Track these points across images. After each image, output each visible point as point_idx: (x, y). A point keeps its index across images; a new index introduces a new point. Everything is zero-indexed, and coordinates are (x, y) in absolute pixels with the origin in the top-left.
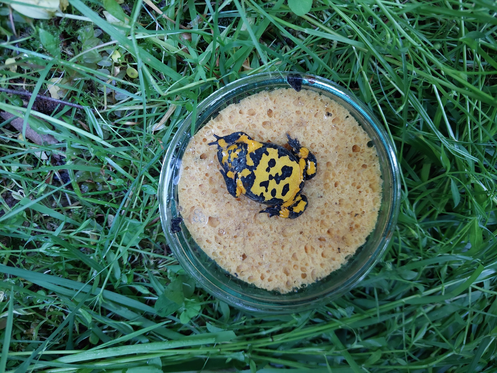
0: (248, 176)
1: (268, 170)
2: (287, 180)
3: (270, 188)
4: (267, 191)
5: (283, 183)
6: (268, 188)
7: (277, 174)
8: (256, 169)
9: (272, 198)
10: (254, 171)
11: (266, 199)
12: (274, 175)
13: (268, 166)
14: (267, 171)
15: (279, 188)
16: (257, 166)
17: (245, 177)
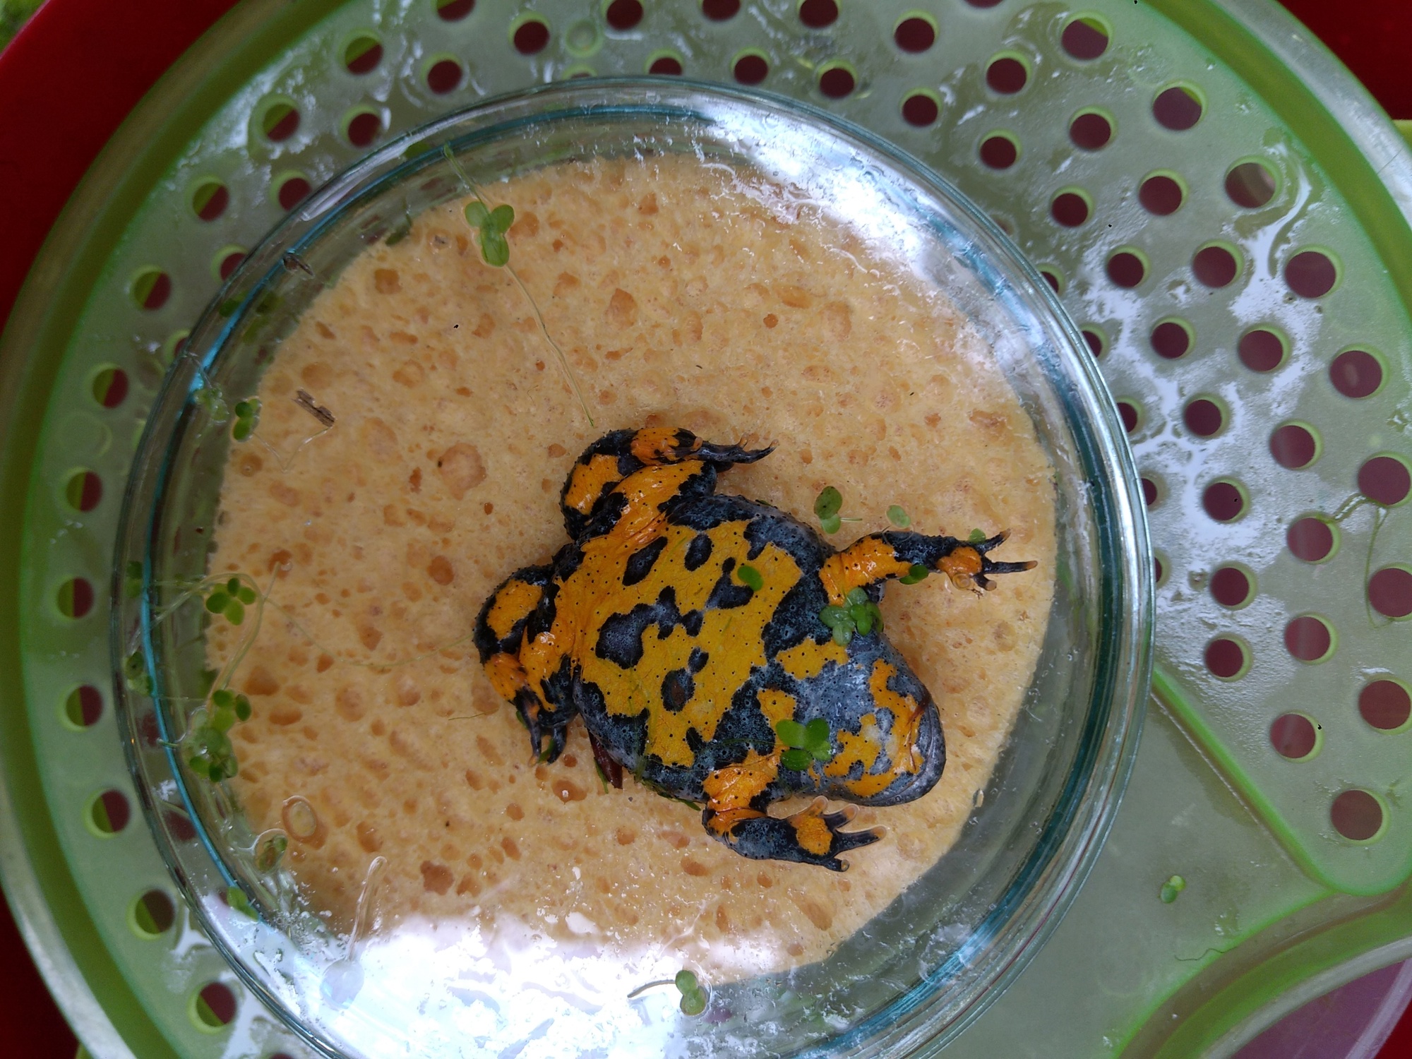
0: (797, 640)
1: (699, 660)
2: (626, 599)
3: (709, 573)
4: (729, 564)
5: (647, 591)
6: (717, 574)
7: (665, 633)
8: (754, 670)
9: (710, 533)
10: (765, 667)
11: (740, 527)
12: (679, 629)
13: (698, 679)
14: (705, 657)
15: (669, 569)
16: (748, 686)
17: (809, 641)
